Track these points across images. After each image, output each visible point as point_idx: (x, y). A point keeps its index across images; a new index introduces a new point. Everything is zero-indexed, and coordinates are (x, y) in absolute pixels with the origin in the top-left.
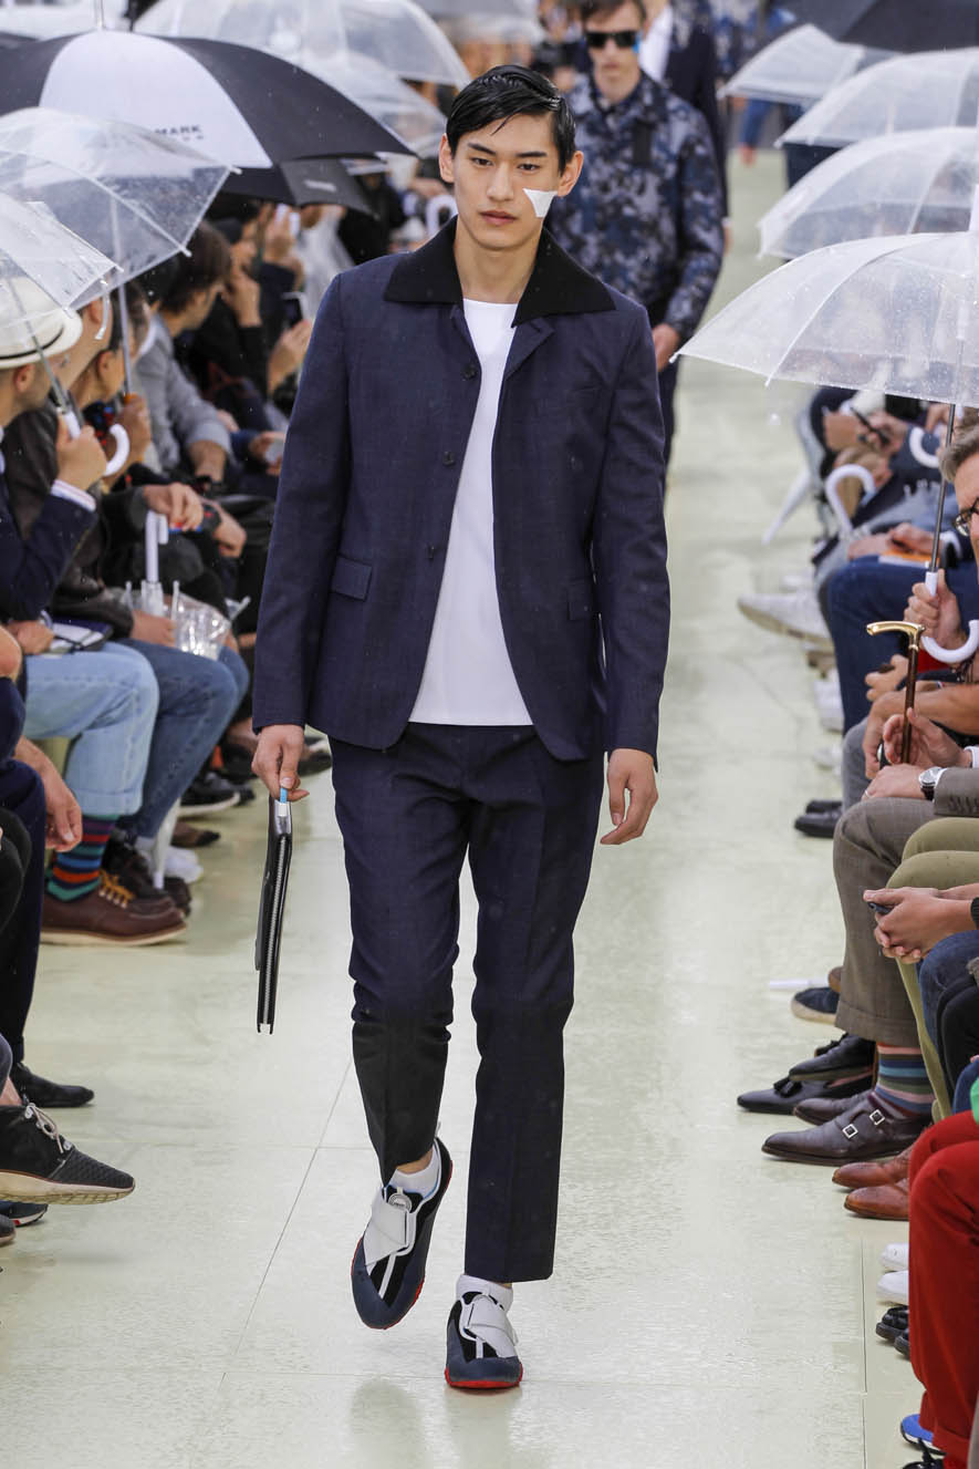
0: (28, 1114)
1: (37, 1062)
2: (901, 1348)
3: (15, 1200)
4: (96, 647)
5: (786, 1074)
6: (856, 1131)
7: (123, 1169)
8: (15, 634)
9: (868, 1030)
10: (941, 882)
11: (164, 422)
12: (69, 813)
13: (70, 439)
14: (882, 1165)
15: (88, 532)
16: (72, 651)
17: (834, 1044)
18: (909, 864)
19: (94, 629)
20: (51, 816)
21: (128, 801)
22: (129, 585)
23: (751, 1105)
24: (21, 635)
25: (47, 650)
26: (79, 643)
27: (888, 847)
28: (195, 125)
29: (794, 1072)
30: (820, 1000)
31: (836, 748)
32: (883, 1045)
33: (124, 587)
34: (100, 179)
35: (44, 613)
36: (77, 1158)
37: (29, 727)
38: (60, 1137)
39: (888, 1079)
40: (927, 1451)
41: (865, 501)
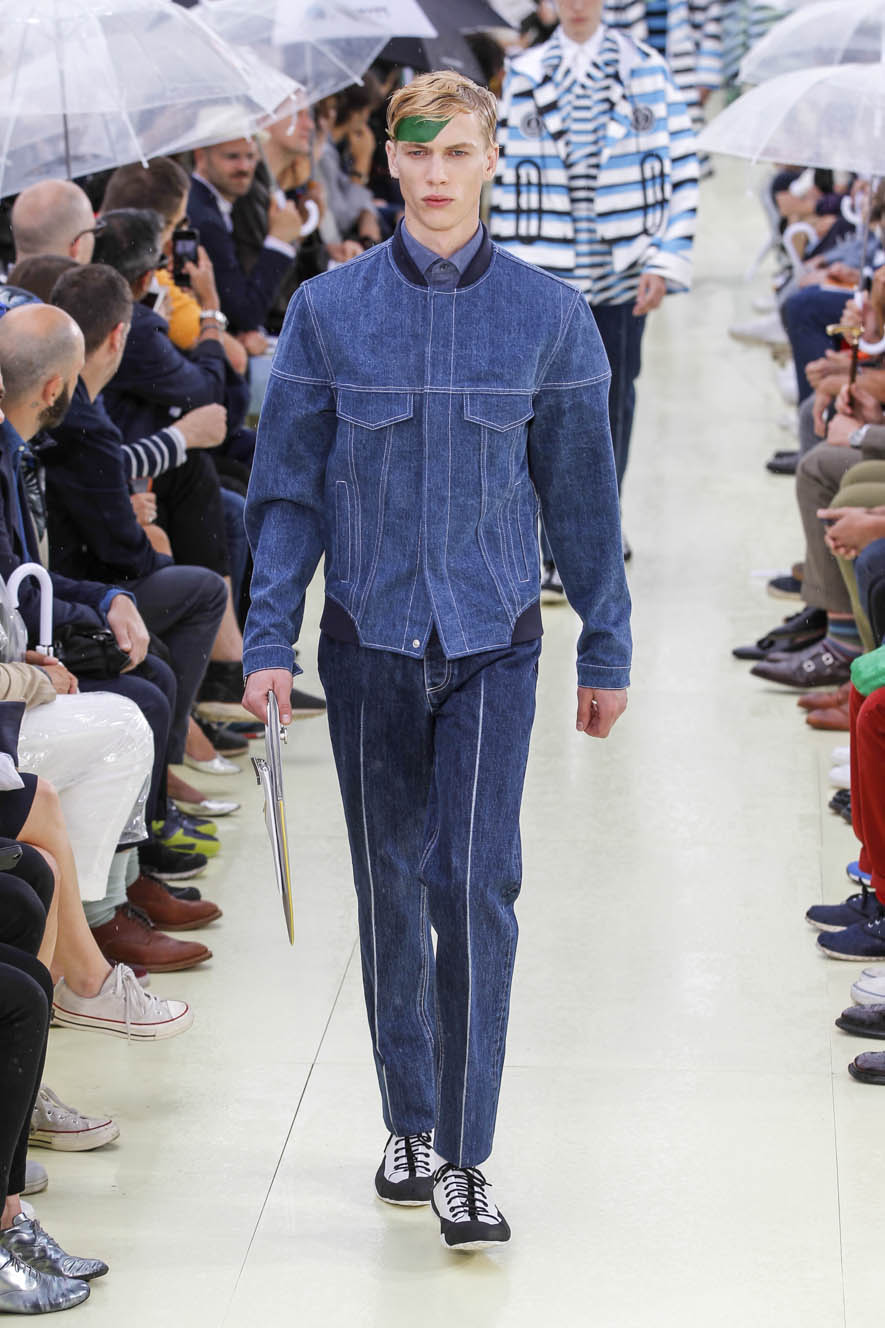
2: (846, 817)
5: (763, 635)
6: (813, 667)
8: (243, 342)
9: (821, 602)
10: (869, 504)
13: (278, 209)
15: (290, 273)
17: (798, 615)
18: (845, 491)
23: (741, 655)
24: (247, 341)
25: (263, 353)
27: (831, 480)
29: (770, 634)
30: (787, 585)
31: (793, 416)
32: (832, 612)
35: (261, 328)
39: (837, 635)
40: (865, 887)
41: (810, 249)
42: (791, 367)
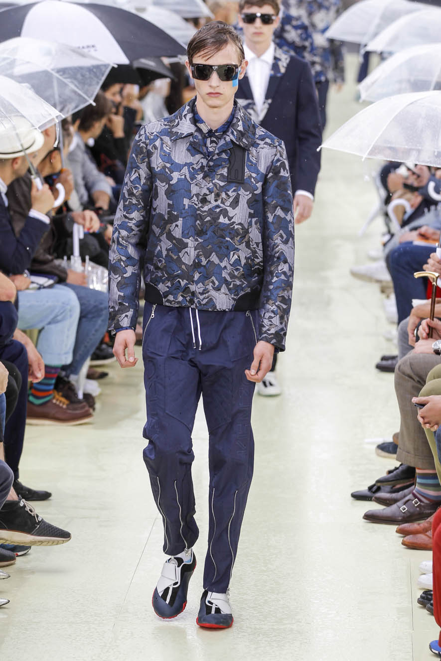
0: (22, 504)
1: (25, 480)
2: (429, 610)
3: (16, 544)
4: (50, 287)
5: (373, 482)
6: (407, 509)
7: (66, 529)
8: (13, 281)
9: (412, 462)
11: (81, 182)
12: (39, 364)
13: (38, 190)
14: (419, 524)
15: (46, 233)
16: (39, 288)
17: (396, 469)
18: (429, 384)
19: (49, 278)
20: (30, 366)
21: (66, 358)
22: (65, 258)
23: (358, 497)
24: (16, 281)
25: (27, 288)
26: (42, 285)
27: (420, 377)
28: (93, 44)
29: (378, 481)
30: (389, 448)
31: (394, 331)
32: (419, 469)
33: (63, 259)
34: (53, 70)
35: (26, 271)
36: (44, 525)
37: (20, 324)
38: (37, 515)
39: (422, 484)
41: (406, 216)
42: (393, 297)
